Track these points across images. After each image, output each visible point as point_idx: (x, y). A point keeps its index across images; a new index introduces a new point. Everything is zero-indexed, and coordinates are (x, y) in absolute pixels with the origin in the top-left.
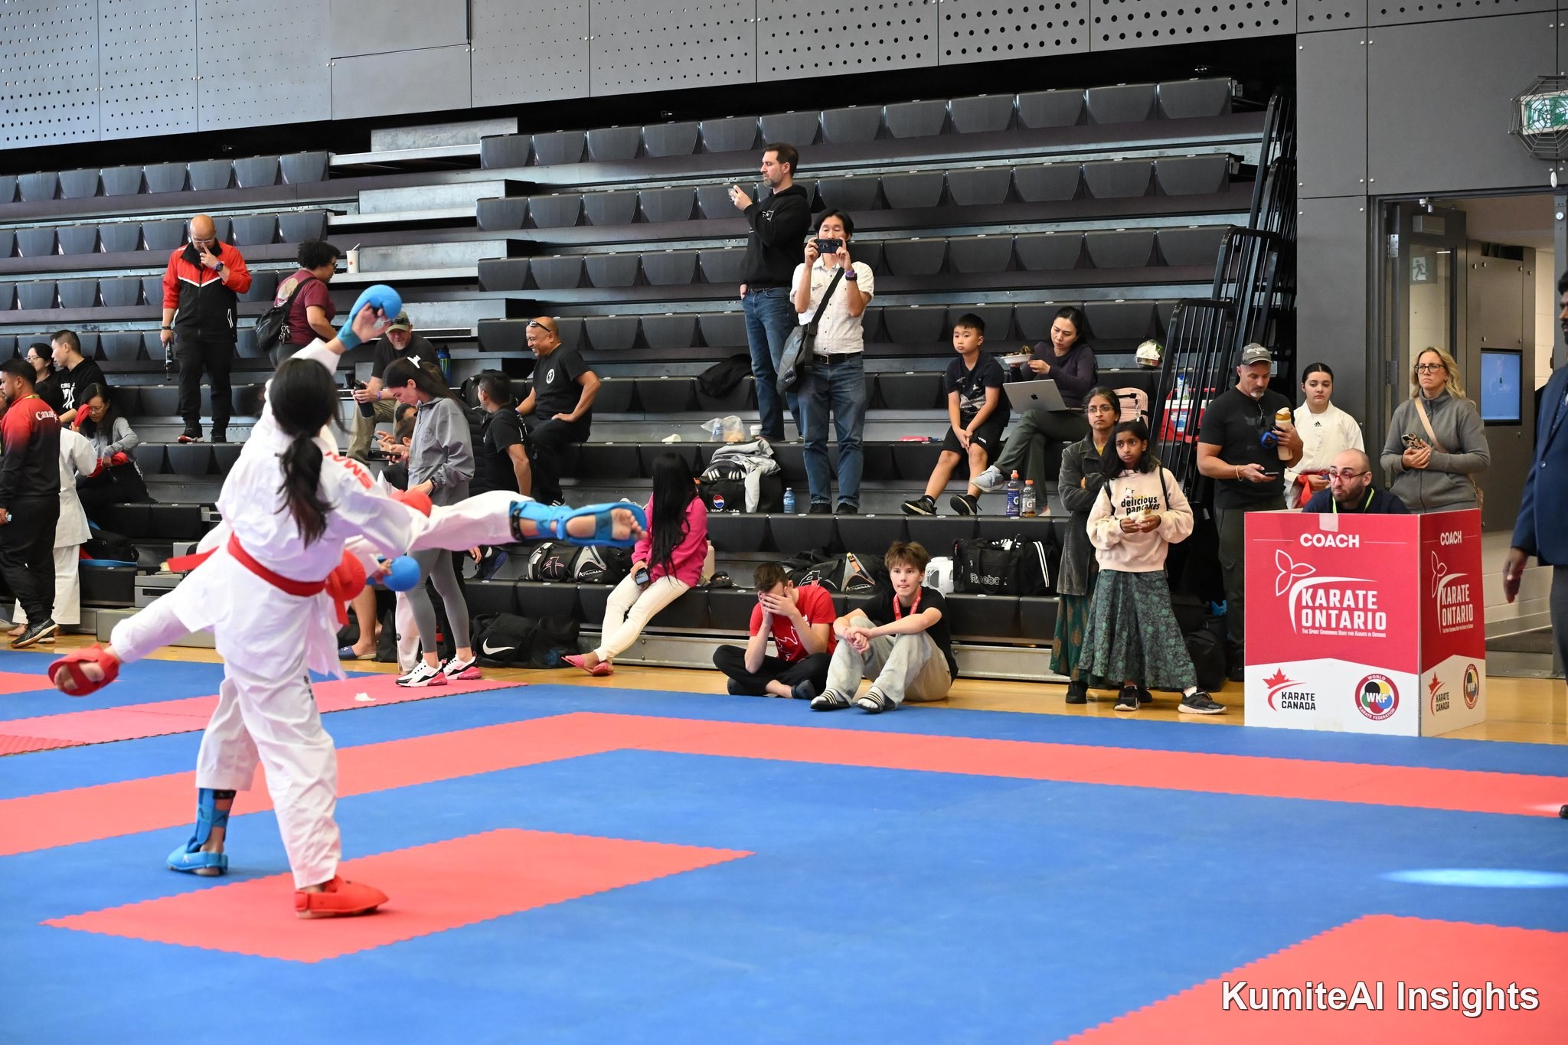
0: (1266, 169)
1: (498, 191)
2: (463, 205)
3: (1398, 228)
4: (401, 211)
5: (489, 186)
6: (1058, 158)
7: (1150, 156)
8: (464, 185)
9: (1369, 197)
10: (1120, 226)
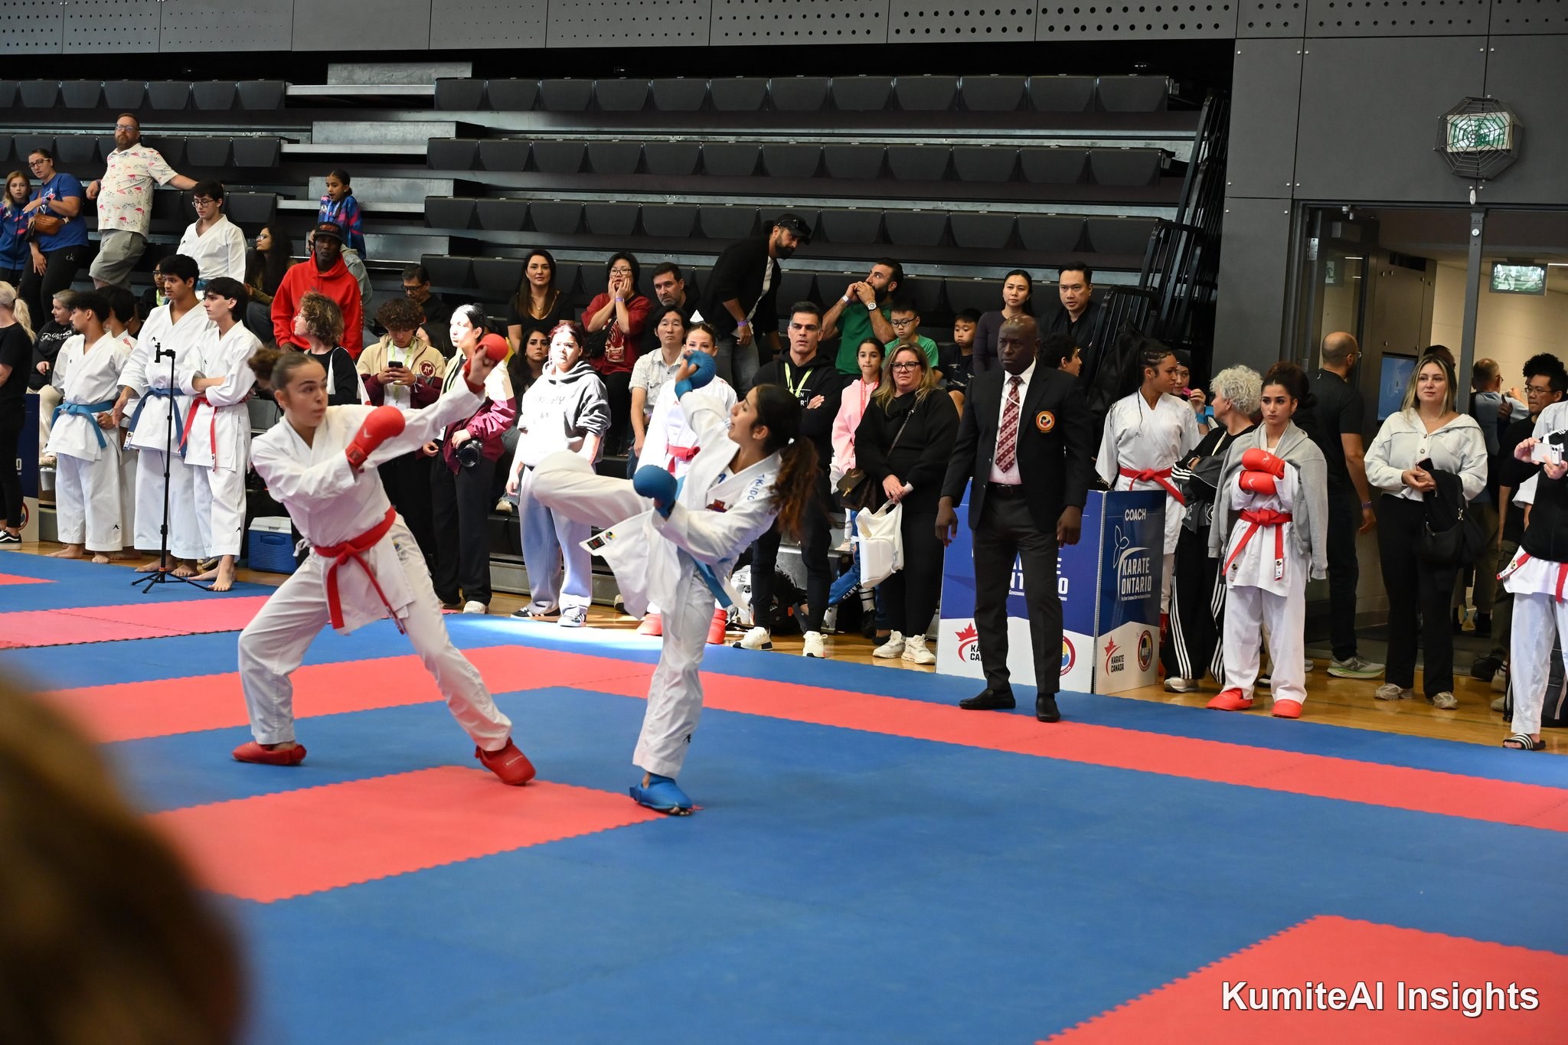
0: (1197, 166)
1: (450, 132)
2: (413, 143)
3: (1318, 232)
4: (353, 144)
5: (441, 126)
6: (994, 141)
7: (1083, 145)
8: (417, 123)
9: (1293, 200)
10: (1052, 210)
